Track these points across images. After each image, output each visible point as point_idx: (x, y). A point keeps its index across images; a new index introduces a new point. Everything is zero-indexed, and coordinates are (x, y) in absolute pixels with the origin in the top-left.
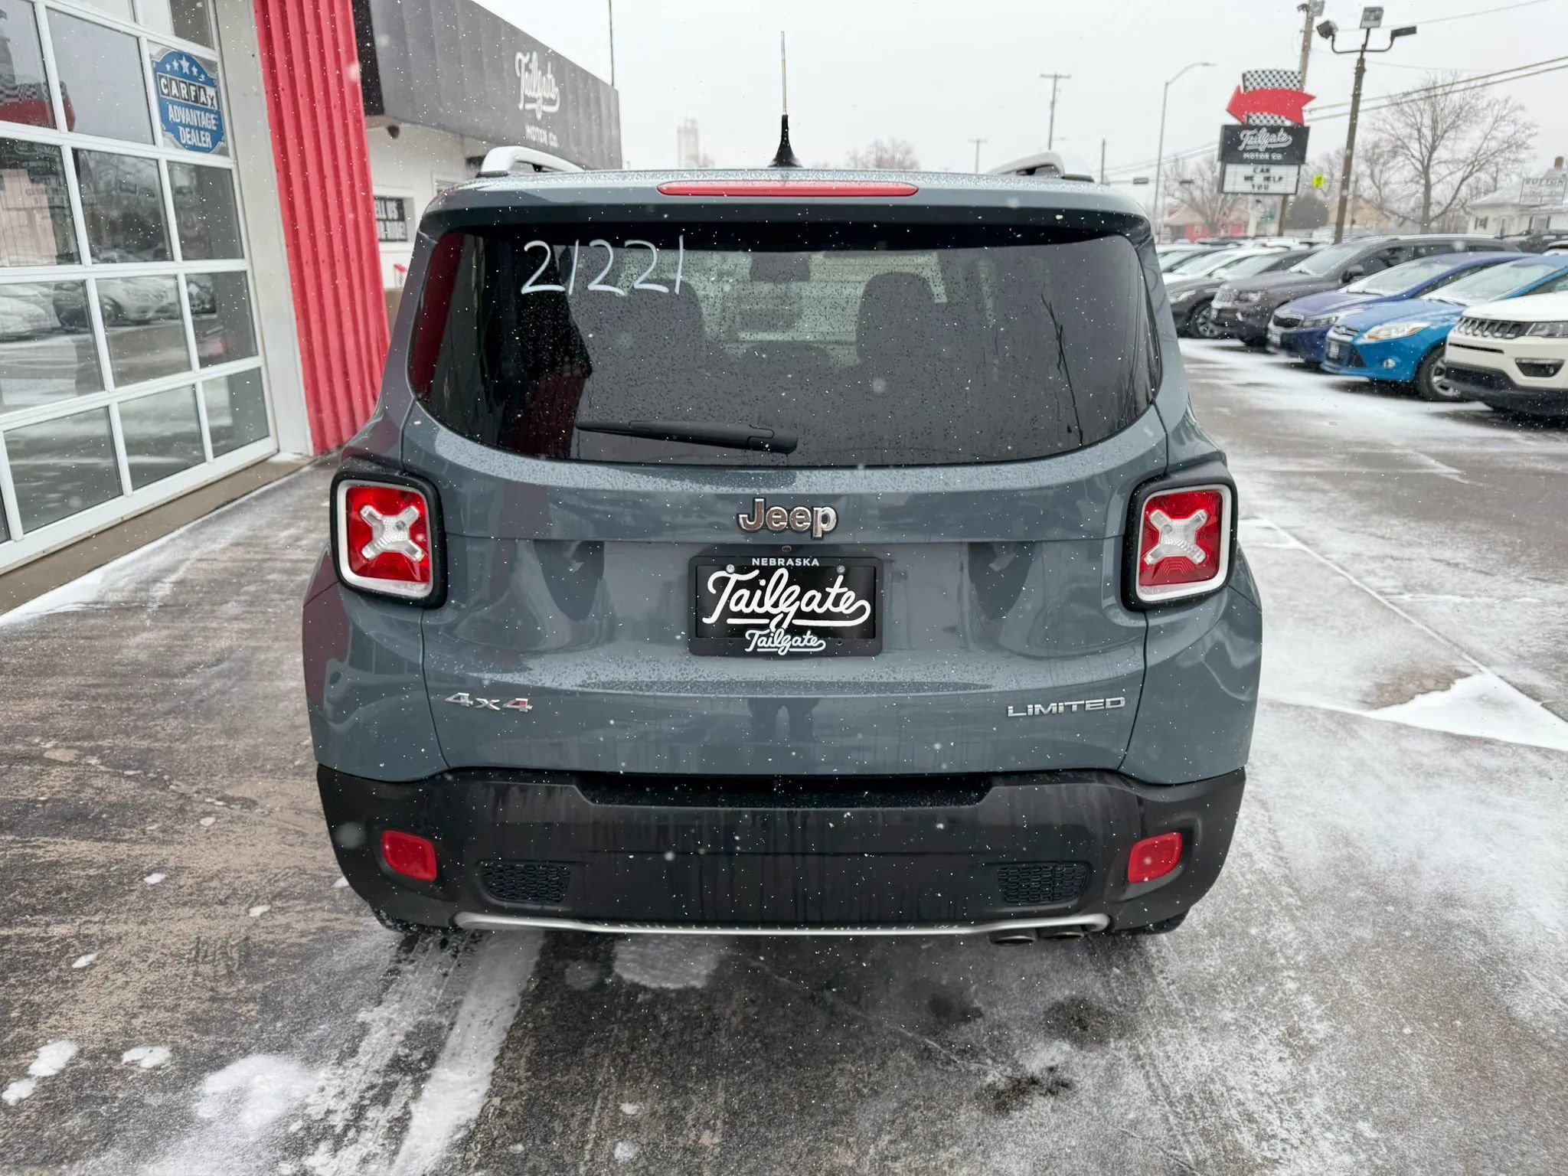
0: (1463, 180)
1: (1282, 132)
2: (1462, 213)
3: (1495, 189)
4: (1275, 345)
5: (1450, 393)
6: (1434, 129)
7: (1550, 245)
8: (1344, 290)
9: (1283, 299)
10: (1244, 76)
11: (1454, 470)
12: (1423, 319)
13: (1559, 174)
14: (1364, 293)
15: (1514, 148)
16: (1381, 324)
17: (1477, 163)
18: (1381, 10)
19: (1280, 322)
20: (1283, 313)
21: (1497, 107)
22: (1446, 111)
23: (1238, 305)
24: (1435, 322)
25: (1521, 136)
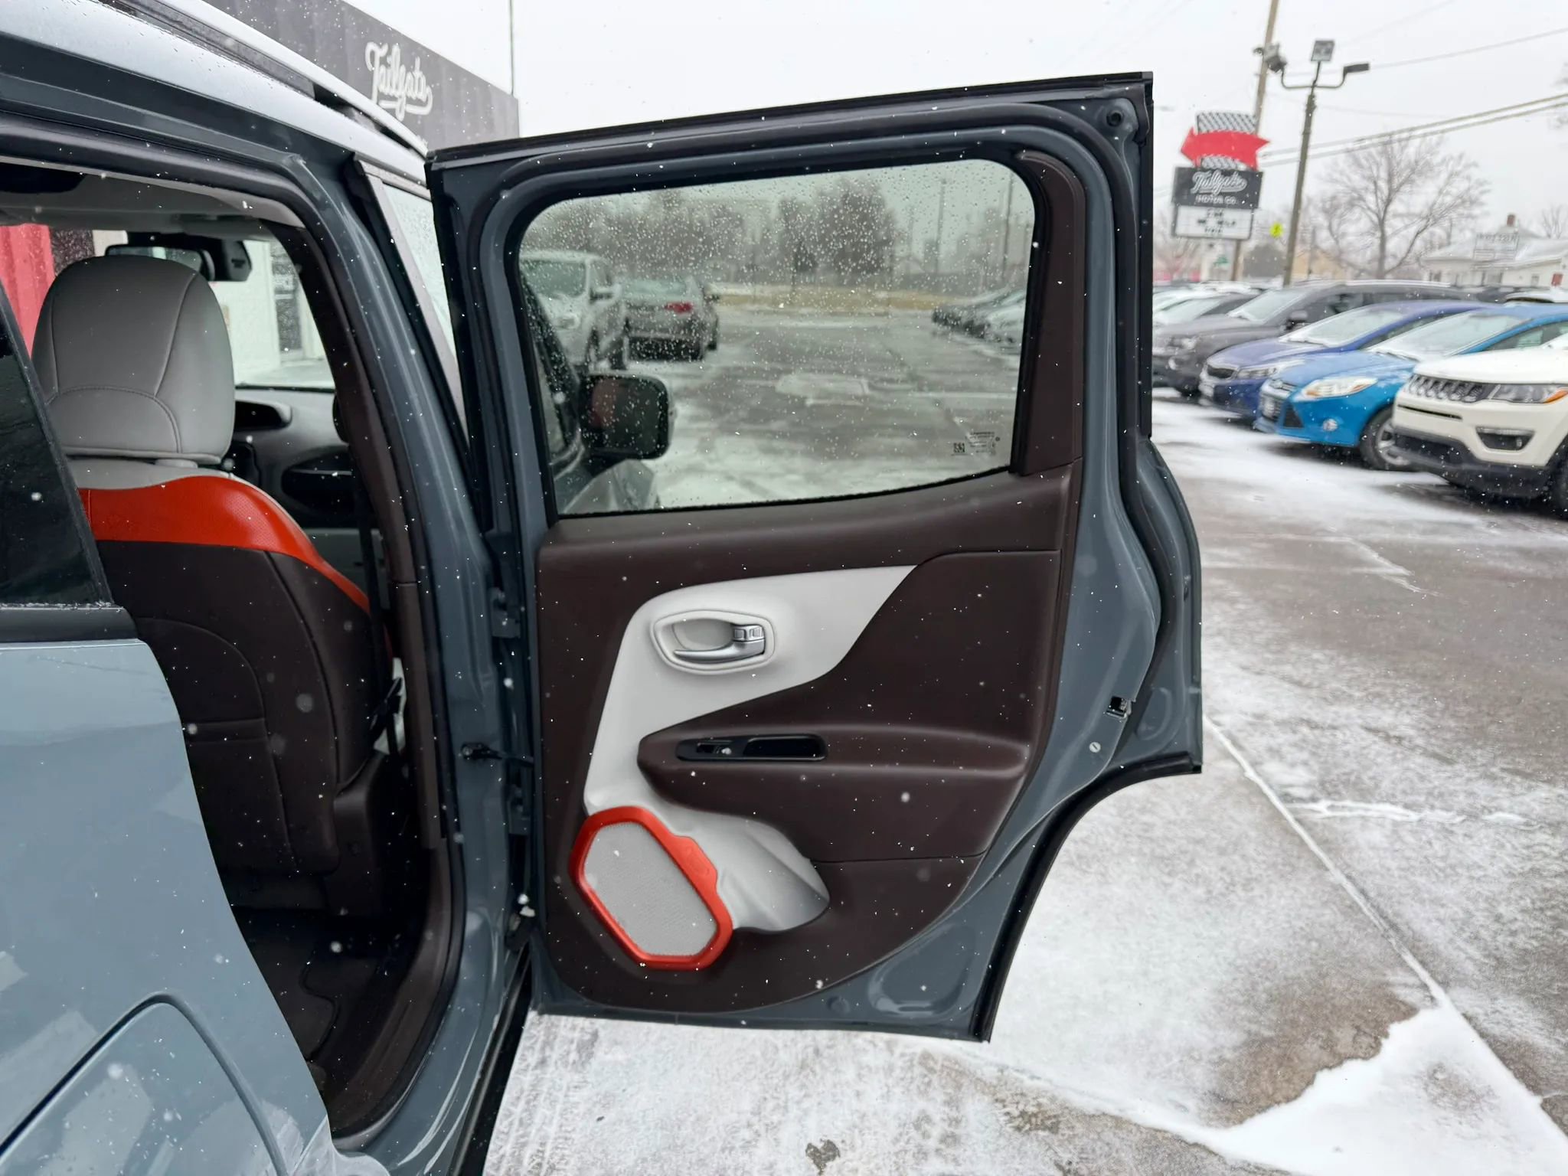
0: (1418, 233)
1: (1235, 176)
2: (1416, 266)
3: (1449, 244)
4: (1208, 398)
5: (1399, 461)
6: (1390, 181)
7: (1508, 297)
8: (1284, 339)
9: (1218, 346)
10: (1198, 117)
11: (1401, 571)
12: (1369, 375)
13: (1511, 231)
14: (1306, 342)
15: (1468, 204)
16: (1321, 378)
17: (1431, 217)
18: (1332, 43)
19: (1214, 373)
20: (1217, 362)
21: (1451, 163)
22: (1403, 165)
23: (1170, 351)
24: (1381, 380)
25: (1474, 193)
